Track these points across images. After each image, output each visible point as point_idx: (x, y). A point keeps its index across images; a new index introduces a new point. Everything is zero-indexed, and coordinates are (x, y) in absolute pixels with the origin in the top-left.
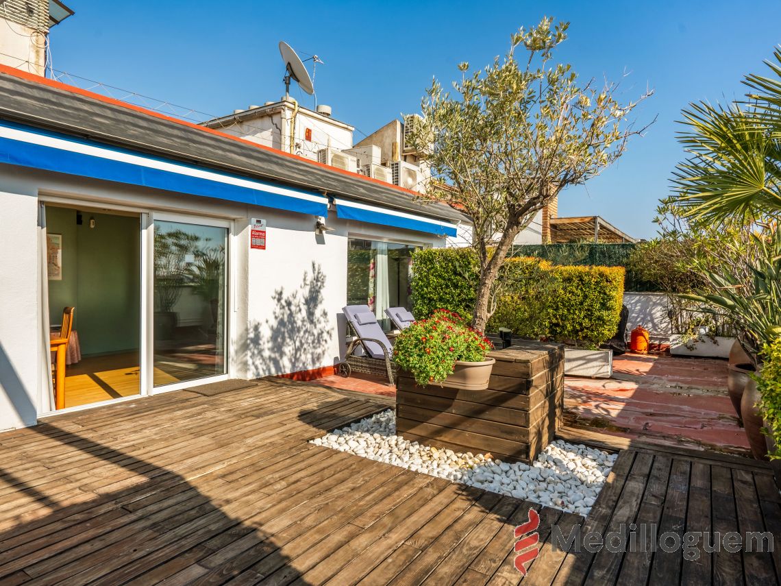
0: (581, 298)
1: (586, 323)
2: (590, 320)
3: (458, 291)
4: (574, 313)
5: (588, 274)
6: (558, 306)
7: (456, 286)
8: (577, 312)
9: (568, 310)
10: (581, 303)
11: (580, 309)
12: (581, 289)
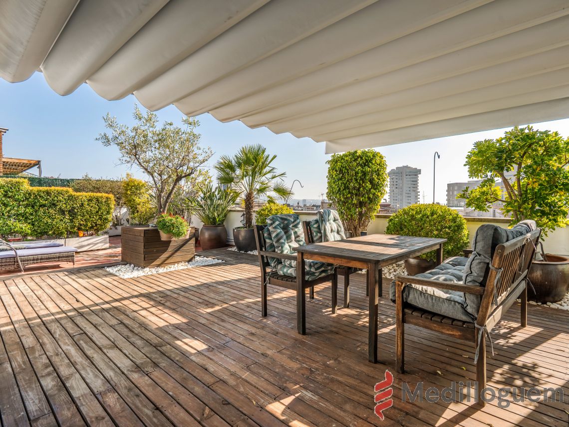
0: (97, 210)
1: (99, 222)
2: (101, 220)
3: (8, 209)
4: (93, 218)
5: (102, 197)
6: (84, 214)
7: (5, 205)
8: (95, 217)
9: (90, 217)
10: (97, 212)
11: (96, 215)
12: (98, 205)
